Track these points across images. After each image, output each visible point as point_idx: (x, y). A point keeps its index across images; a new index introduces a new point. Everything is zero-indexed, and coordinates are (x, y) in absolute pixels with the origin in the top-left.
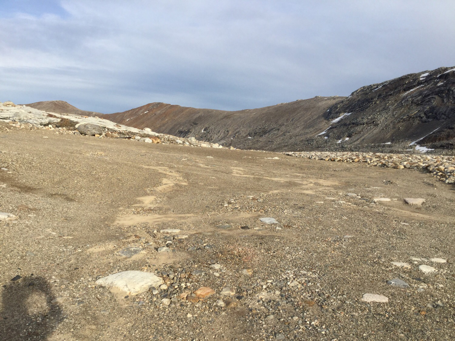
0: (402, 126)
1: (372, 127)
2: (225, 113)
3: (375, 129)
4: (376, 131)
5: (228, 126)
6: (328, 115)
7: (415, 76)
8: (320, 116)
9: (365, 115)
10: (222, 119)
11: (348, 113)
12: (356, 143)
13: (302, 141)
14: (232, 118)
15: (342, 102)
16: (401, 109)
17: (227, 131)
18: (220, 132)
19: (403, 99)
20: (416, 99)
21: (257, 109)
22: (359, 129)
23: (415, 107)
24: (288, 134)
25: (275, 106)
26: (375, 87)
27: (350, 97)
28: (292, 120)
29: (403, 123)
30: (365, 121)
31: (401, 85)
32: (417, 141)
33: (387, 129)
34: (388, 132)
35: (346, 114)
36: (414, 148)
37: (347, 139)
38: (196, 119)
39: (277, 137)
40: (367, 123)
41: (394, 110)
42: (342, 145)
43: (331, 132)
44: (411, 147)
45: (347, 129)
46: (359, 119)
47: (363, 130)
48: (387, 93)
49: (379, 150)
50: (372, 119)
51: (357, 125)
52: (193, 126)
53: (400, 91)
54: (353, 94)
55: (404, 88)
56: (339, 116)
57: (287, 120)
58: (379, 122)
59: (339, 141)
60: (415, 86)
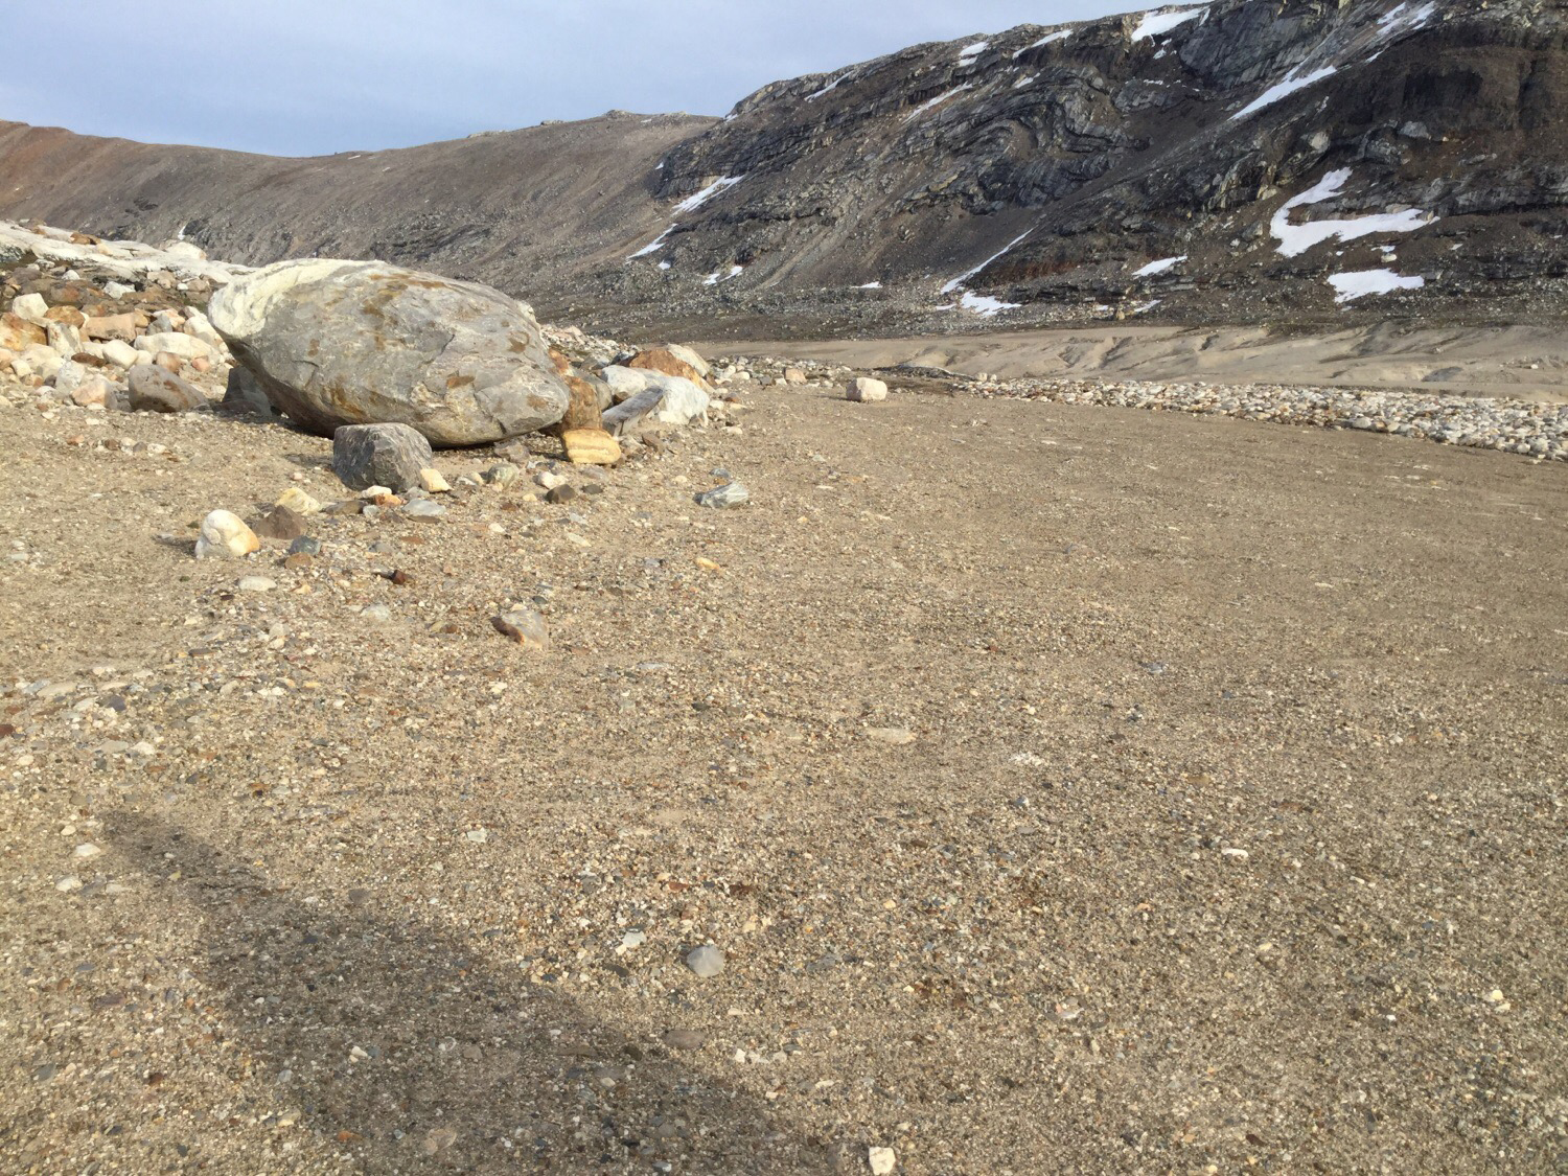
0: (911, 226)
1: (815, 227)
2: (268, 164)
3: (825, 237)
4: (829, 241)
5: (283, 215)
6: (663, 184)
7: (942, 51)
8: (633, 186)
9: (788, 185)
10: (258, 188)
11: (731, 176)
12: (767, 285)
13: (580, 277)
14: (298, 186)
15: (707, 135)
16: (905, 167)
17: (285, 237)
18: (256, 239)
19: (910, 131)
20: (951, 134)
21: (392, 151)
22: (772, 233)
23: (947, 162)
24: (524, 250)
25: (463, 141)
26: (815, 84)
27: (730, 118)
28: (534, 198)
29: (913, 217)
30: (791, 206)
31: (898, 82)
32: (964, 277)
33: (862, 235)
34: (870, 247)
35: (723, 180)
36: (958, 301)
37: (737, 270)
38: (145, 188)
39: (484, 262)
40: (797, 217)
41: (883, 169)
42: (721, 292)
43: (680, 244)
44: (947, 298)
45: (733, 233)
46: (771, 201)
47: (788, 240)
48: (854, 107)
49: (847, 309)
50: (812, 200)
51: (767, 220)
52: (136, 215)
53: (897, 101)
54: (739, 107)
55: (909, 93)
56: (699, 189)
57: (515, 196)
58: (836, 212)
59: (712, 279)
60: (943, 88)
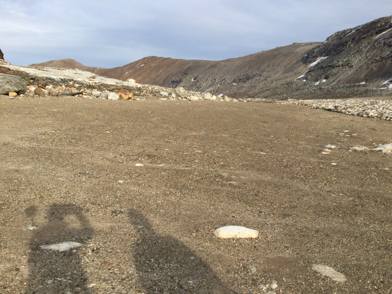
0: (375, 67)
1: (347, 68)
2: (212, 63)
3: (350, 71)
4: (350, 72)
5: (215, 74)
6: (306, 60)
7: (387, 19)
8: (298, 61)
9: (340, 58)
10: (209, 68)
11: (325, 57)
12: (332, 84)
13: (282, 85)
14: (218, 67)
15: (319, 47)
16: (374, 51)
17: (214, 79)
18: (208, 80)
19: (376, 41)
20: (388, 41)
21: (240, 58)
22: (334, 71)
23: (388, 48)
24: (269, 79)
25: (256, 54)
26: (349, 31)
27: (325, 42)
28: (273, 66)
29: (376, 64)
30: (340, 63)
31: (373, 29)
32: (390, 80)
33: (360, 70)
34: (363, 73)
35: (322, 58)
36: (388, 87)
37: (324, 81)
38: (186, 70)
39: (259, 82)
40: (342, 66)
41: (368, 52)
42: (319, 87)
43: (309, 75)
44: (385, 86)
45: (324, 71)
46: (335, 62)
47: (339, 72)
48: (360, 36)
49: (355, 90)
50: (346, 61)
51: (333, 67)
52: (184, 76)
53: (373, 34)
54: (328, 39)
55: (376, 31)
56: (316, 60)
57: (268, 66)
58: (353, 64)
59: (317, 83)
60: (386, 29)
